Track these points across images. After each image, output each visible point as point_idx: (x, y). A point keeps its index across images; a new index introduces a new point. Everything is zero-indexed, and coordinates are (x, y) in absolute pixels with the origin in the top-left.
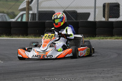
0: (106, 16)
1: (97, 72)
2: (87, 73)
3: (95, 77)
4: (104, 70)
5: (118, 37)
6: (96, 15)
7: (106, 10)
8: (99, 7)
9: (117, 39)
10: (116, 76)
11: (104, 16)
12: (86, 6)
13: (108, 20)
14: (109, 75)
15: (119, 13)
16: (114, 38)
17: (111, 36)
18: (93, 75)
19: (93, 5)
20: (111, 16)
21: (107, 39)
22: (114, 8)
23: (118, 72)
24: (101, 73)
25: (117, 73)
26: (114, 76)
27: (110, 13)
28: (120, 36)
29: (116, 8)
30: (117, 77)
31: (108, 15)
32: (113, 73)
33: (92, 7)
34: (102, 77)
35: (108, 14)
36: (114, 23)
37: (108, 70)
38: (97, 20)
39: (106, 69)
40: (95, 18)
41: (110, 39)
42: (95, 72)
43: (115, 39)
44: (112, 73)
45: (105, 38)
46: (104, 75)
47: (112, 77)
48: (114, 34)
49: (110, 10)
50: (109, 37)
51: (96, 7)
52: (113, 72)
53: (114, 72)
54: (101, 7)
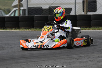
0: (85, 10)
1: (75, 58)
2: (67, 59)
3: (73, 62)
4: (81, 56)
5: (95, 28)
6: (77, 10)
7: (85, 6)
8: (79, 3)
9: (94, 29)
10: (91, 60)
11: (84, 11)
12: (68, 2)
13: (87, 13)
14: (85, 60)
15: (96, 7)
16: (91, 28)
17: (89, 27)
18: (72, 61)
19: (74, 2)
20: (89, 10)
21: (86, 30)
22: (92, 3)
23: (93, 57)
24: (79, 58)
25: (92, 59)
26: (89, 61)
27: (88, 8)
28: (96, 27)
29: (93, 3)
30: (92, 62)
31: (86, 10)
32: (89, 59)
33: (73, 3)
34: (79, 62)
35: (87, 8)
36: (91, 16)
37: (85, 56)
38: (77, 14)
39: (83, 55)
40: (75, 13)
41: (88, 30)
42: (74, 58)
43: (92, 30)
44: (87, 59)
45: (84, 29)
46: (81, 61)
47: (87, 62)
48: (91, 26)
49: (88, 5)
50: (87, 28)
51: (76, 3)
52: (88, 57)
53: (90, 57)
54: (81, 3)
